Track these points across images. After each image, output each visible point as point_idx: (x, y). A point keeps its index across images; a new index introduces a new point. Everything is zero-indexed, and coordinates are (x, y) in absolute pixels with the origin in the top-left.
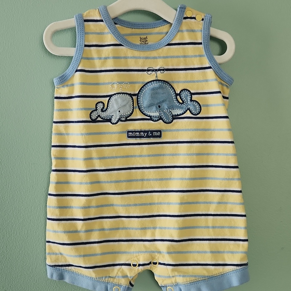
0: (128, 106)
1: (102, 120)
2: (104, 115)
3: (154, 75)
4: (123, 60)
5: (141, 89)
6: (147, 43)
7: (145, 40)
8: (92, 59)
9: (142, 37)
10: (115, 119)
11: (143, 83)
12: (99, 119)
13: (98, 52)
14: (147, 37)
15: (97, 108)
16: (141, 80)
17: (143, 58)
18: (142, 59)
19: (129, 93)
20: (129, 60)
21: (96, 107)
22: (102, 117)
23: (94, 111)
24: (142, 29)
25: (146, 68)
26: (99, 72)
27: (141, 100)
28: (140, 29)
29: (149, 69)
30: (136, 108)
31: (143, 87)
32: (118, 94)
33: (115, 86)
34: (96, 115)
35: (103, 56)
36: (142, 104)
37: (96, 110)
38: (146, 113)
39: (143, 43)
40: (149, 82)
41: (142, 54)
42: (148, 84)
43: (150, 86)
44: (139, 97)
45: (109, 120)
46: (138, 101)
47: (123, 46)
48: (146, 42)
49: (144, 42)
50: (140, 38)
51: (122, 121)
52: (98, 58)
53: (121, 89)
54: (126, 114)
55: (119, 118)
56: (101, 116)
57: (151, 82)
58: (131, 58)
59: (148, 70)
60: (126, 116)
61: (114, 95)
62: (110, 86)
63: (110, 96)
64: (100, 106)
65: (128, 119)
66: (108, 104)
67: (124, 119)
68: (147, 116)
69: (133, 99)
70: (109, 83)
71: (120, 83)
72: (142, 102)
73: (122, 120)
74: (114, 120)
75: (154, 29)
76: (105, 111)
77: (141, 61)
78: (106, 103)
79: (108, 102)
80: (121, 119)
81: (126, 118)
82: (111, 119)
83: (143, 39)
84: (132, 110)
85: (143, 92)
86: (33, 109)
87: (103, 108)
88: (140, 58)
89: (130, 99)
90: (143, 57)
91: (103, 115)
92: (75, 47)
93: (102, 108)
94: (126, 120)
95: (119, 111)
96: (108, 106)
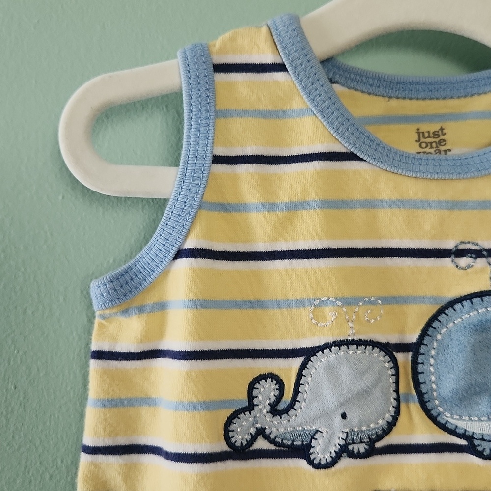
0: (377, 393)
1: (272, 447)
2: (282, 430)
3: (482, 270)
4: (358, 211)
5: (428, 325)
6: (446, 151)
7: (437, 140)
8: (241, 207)
9: (425, 127)
10: (327, 446)
11: (434, 299)
12: (261, 444)
13: (265, 184)
14: (442, 129)
15: (255, 401)
16: (428, 290)
17: (441, 205)
18: (434, 211)
19: (383, 339)
20: (384, 215)
21: (251, 397)
22: (272, 437)
23: (243, 410)
24: (424, 99)
25: (450, 245)
26: (263, 259)
27: (430, 369)
28: (418, 99)
29: (461, 247)
30: (407, 401)
31: (435, 317)
32: (339, 344)
33: (329, 312)
34: (249, 428)
35: (284, 197)
36: (434, 386)
37: (250, 407)
38: (450, 420)
39: (428, 150)
40: (460, 300)
41: (436, 191)
42: (458, 307)
43: (466, 315)
44: (421, 359)
45: (302, 451)
46: (415, 373)
47: (362, 160)
48: (442, 148)
49: (434, 145)
50: (419, 133)
51: (352, 455)
52: (264, 204)
53: (351, 325)
54: (372, 426)
55: (342, 443)
56: (267, 431)
57: (470, 297)
58: (392, 204)
59: (460, 253)
60: (370, 433)
61: (322, 348)
62: (307, 313)
63: (308, 354)
64: (267, 392)
65: (378, 445)
66: (298, 384)
67: (362, 448)
68: (452, 432)
69: (396, 367)
70: (302, 303)
71: (349, 302)
72: (433, 378)
73: (356, 451)
74: (321, 451)
75: (469, 99)
76: (286, 411)
77: (429, 219)
78: (290, 380)
79: (300, 375)
80: (350, 447)
81: (372, 442)
82: (309, 446)
83: (429, 137)
84: (392, 410)
85: (439, 337)
86: (15, 388)
87: (279, 398)
88: (425, 204)
89: (387, 365)
90: (439, 202)
91: (279, 427)
92: (177, 165)
93: (273, 399)
94: (371, 452)
95: (344, 416)
96: (296, 392)
